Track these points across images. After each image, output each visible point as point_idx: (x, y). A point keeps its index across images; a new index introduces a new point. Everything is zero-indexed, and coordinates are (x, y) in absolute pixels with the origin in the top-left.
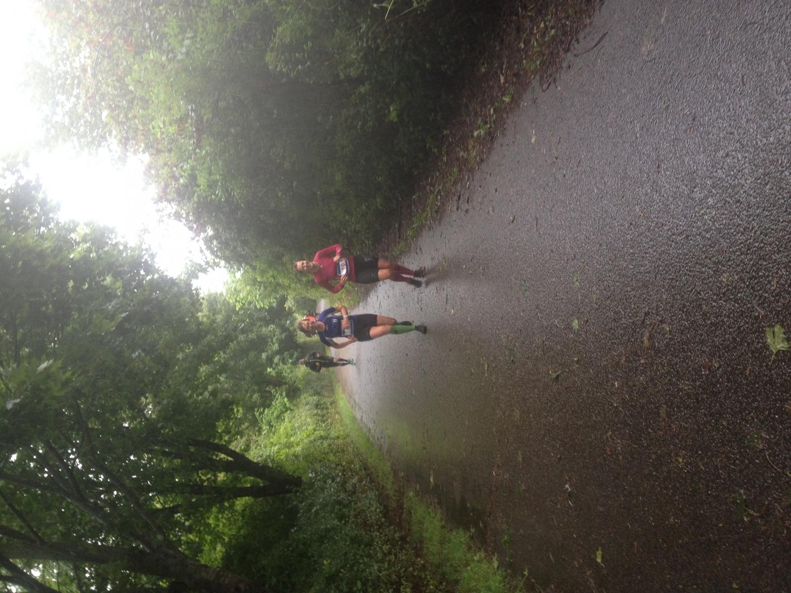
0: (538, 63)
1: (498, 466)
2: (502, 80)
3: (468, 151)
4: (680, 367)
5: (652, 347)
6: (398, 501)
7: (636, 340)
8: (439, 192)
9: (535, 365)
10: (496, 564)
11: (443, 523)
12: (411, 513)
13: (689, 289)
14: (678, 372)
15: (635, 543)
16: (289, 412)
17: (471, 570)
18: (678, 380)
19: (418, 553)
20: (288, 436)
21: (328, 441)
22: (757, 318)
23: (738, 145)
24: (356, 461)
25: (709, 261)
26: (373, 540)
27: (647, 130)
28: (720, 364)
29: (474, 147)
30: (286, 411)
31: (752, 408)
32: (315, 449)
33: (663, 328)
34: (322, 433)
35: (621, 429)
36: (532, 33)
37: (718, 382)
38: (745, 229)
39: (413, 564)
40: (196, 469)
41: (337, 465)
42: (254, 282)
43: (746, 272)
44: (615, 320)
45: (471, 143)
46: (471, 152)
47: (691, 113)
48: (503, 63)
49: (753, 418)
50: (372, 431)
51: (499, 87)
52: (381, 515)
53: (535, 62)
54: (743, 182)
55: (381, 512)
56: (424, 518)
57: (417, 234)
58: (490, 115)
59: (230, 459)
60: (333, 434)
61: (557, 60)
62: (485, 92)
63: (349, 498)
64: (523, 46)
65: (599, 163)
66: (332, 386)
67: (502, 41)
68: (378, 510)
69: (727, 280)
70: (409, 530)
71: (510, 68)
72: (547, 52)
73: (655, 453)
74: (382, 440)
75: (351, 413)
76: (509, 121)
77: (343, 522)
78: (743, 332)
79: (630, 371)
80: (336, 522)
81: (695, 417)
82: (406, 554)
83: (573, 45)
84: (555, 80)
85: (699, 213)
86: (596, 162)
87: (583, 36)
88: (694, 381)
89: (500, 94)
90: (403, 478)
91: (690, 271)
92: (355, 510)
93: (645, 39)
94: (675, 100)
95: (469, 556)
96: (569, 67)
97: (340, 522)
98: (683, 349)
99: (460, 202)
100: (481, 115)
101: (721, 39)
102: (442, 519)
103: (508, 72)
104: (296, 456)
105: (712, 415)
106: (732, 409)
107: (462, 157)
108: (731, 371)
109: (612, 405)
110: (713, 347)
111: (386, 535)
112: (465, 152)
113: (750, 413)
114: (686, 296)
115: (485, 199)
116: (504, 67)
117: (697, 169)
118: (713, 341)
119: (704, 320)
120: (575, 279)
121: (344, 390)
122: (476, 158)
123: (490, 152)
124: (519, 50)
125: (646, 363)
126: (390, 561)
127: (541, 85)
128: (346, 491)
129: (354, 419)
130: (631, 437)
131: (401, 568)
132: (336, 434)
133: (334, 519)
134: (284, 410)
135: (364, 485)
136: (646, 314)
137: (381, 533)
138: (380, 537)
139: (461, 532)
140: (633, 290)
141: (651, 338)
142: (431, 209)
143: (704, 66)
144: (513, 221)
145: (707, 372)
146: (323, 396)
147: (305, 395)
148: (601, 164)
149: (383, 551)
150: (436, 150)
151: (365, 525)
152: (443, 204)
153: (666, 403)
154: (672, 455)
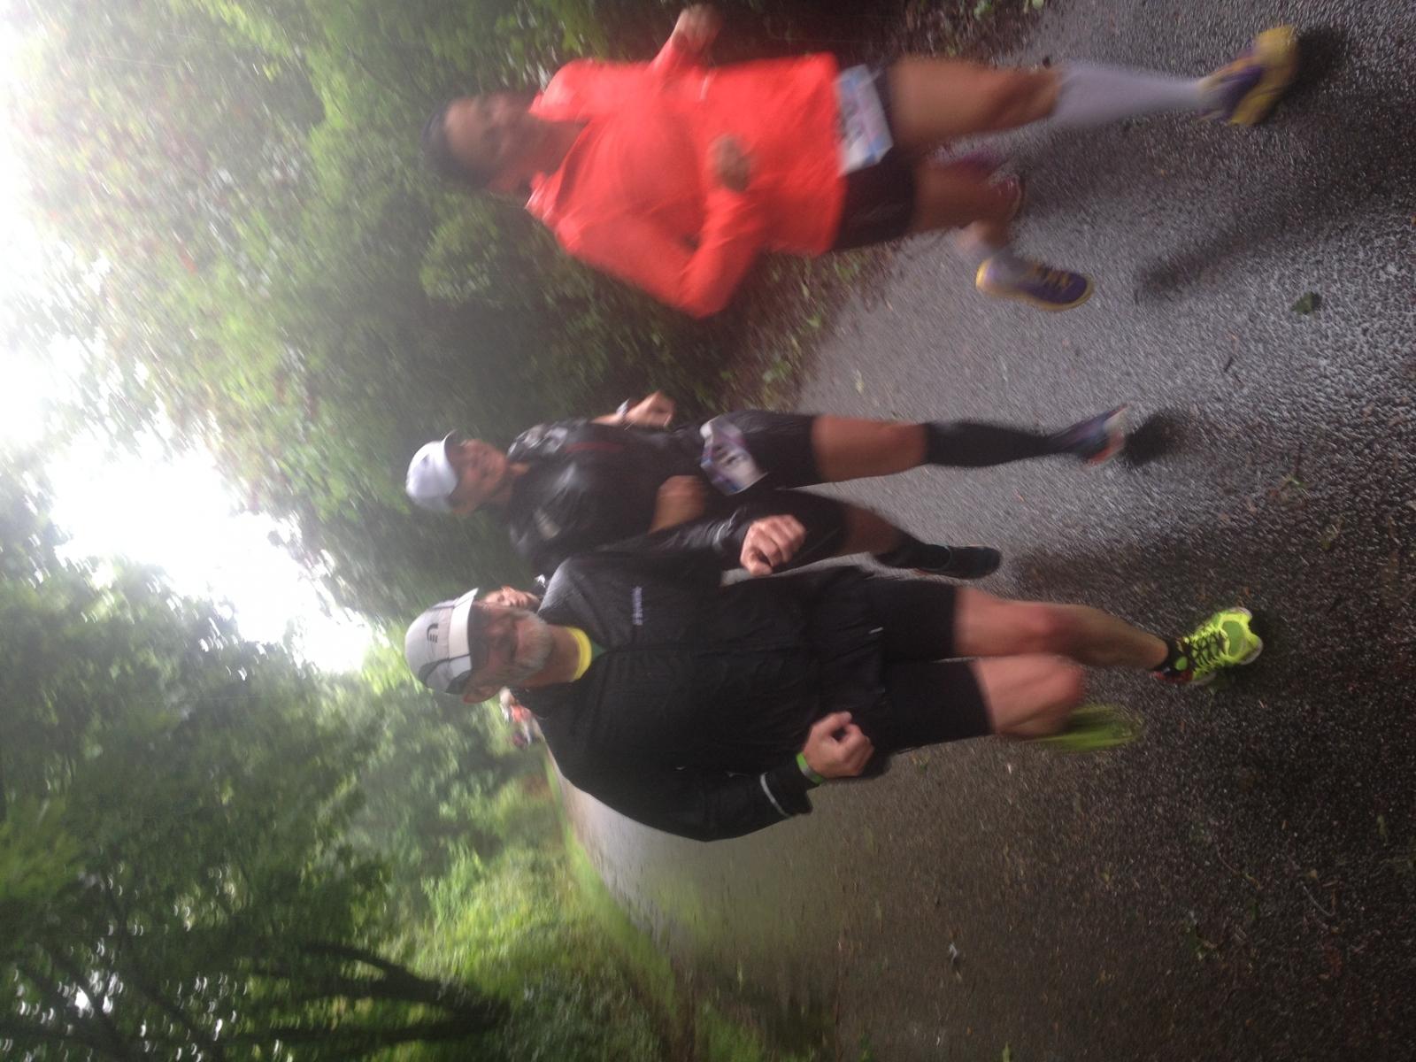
1: (846, 932)
34: (545, 917)
45: (766, 391)
49: (1195, 798)
58: (792, 348)
62: (781, 310)
66: (559, 830)
75: (597, 874)
90: (691, 981)
103: (814, 281)
104: (499, 963)
105: (1143, 800)
106: (1167, 787)
109: (1006, 801)
113: (1191, 790)
121: (582, 836)
129: (602, 886)
130: (1036, 851)
132: (571, 918)
134: (475, 877)
146: (544, 849)
147: (511, 850)
154: (1096, 870)
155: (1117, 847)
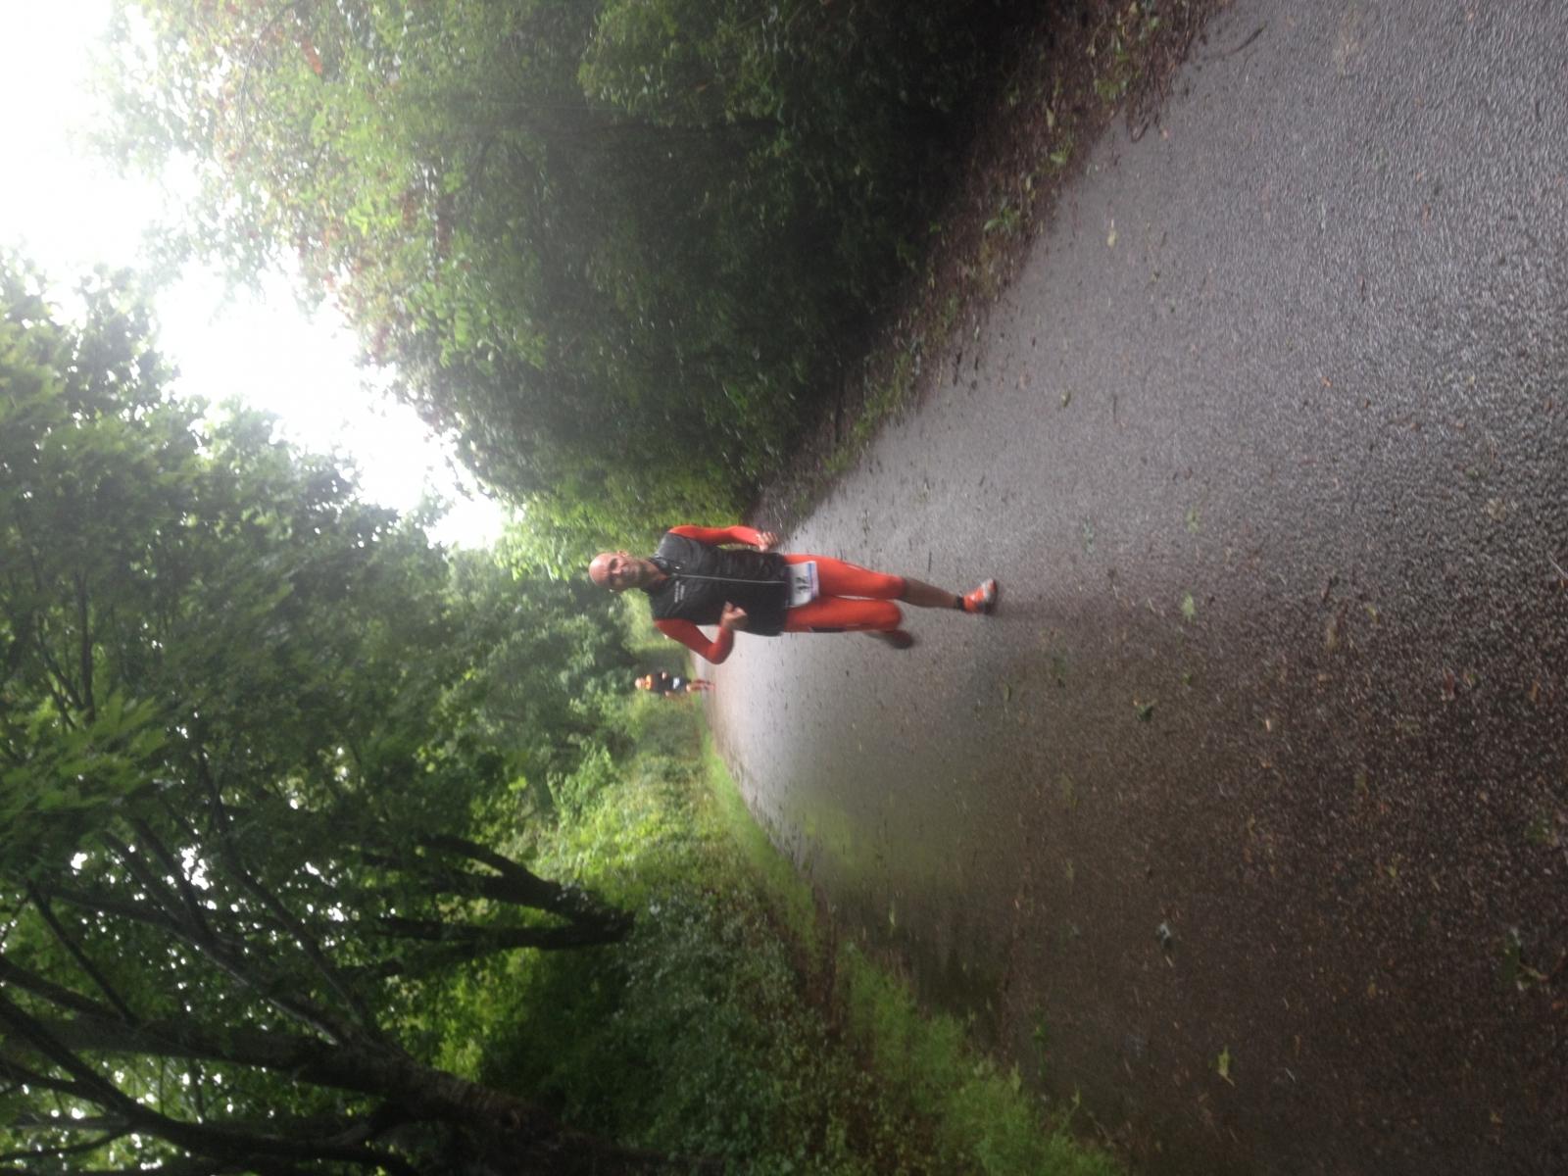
0: (1124, 84)
1: (1026, 890)
2: (1051, 120)
3: (978, 263)
4: (1397, 687)
5: (1343, 648)
6: (825, 962)
7: (1310, 636)
8: (919, 347)
9: (1104, 689)
10: (1016, 1082)
11: (914, 1003)
12: (848, 984)
13: (1421, 532)
14: (1392, 697)
15: (1297, 1039)
16: (612, 786)
17: (967, 1093)
18: (1393, 713)
19: (862, 1059)
20: (610, 831)
21: (688, 844)
22: (1553, 587)
23: (1525, 242)
24: (744, 884)
25: (1461, 475)
26: (773, 1036)
27: (1342, 216)
28: (1478, 680)
29: (990, 256)
30: (608, 782)
31: (1541, 767)
32: (663, 858)
33: (1365, 610)
34: (677, 828)
35: (1274, 812)
36: (1112, 26)
37: (1473, 716)
38: (1534, 410)
39: (852, 1083)
40: (431, 891)
41: (707, 891)
42: (549, 530)
43: (1536, 495)
44: (1269, 596)
45: (985, 248)
46: (985, 266)
47: (1431, 179)
48: (1053, 87)
49: (1541, 786)
50: (776, 825)
51: (1045, 135)
52: (789, 989)
53: (1118, 83)
54: (1533, 315)
55: (789, 982)
56: (874, 994)
57: (874, 432)
58: (1024, 192)
59: (496, 873)
60: (699, 830)
61: (1162, 78)
62: (1015, 145)
63: (729, 954)
64: (1093, 52)
65: (1243, 282)
66: (697, 737)
67: (1051, 45)
68: (784, 979)
69: (1497, 512)
70: (846, 1018)
71: (1066, 95)
72: (1142, 63)
73: (1343, 859)
74: (795, 844)
75: (735, 789)
76: (1063, 203)
77: (715, 1000)
78: (1525, 614)
79: (1297, 697)
80: (702, 998)
81: (1424, 785)
82: (839, 1064)
83: (1196, 48)
84: (1157, 119)
85: (1442, 379)
86: (1239, 280)
87: (1215, 29)
88: (1425, 715)
89: (1045, 150)
90: (834, 915)
91: (1423, 496)
92: (738, 977)
93: (1340, 33)
94: (1398, 153)
95: (962, 1066)
96: (1187, 92)
97: (710, 1000)
98: (1405, 651)
99: (962, 367)
100: (1006, 193)
101: (1494, 29)
102: (910, 996)
103: (1064, 106)
104: (625, 872)
105: (1459, 781)
106: (1498, 768)
107: (967, 276)
108: (1500, 693)
109: (1258, 764)
110: (1464, 645)
111: (799, 1027)
112: (971, 266)
113: (1534, 777)
114: (1412, 545)
115: (1011, 360)
116: (1055, 94)
117: (1441, 290)
118: (1466, 634)
119: (1449, 592)
120: (1190, 517)
121: (721, 745)
122: (993, 277)
123: (1022, 266)
124: (1085, 59)
125: (1329, 682)
126: (806, 1076)
127: (1130, 128)
128: (721, 941)
129: (740, 801)
130: (1294, 828)
131: (828, 1090)
132: (705, 832)
133: (698, 994)
134: (603, 780)
135: (758, 931)
136: (1331, 582)
137: (788, 1023)
138: (788, 1030)
139: (949, 1019)
140: (1307, 535)
141: (1340, 631)
142: (902, 383)
143: (1459, 84)
144: (1066, 404)
145: (1452, 696)
146: (680, 757)
147: (644, 754)
148: (1247, 285)
149: (793, 1058)
150: (913, 265)
151: (759, 1007)
152: (925, 371)
153: (1367, 760)
154: (1377, 861)
155: (1411, 836)
